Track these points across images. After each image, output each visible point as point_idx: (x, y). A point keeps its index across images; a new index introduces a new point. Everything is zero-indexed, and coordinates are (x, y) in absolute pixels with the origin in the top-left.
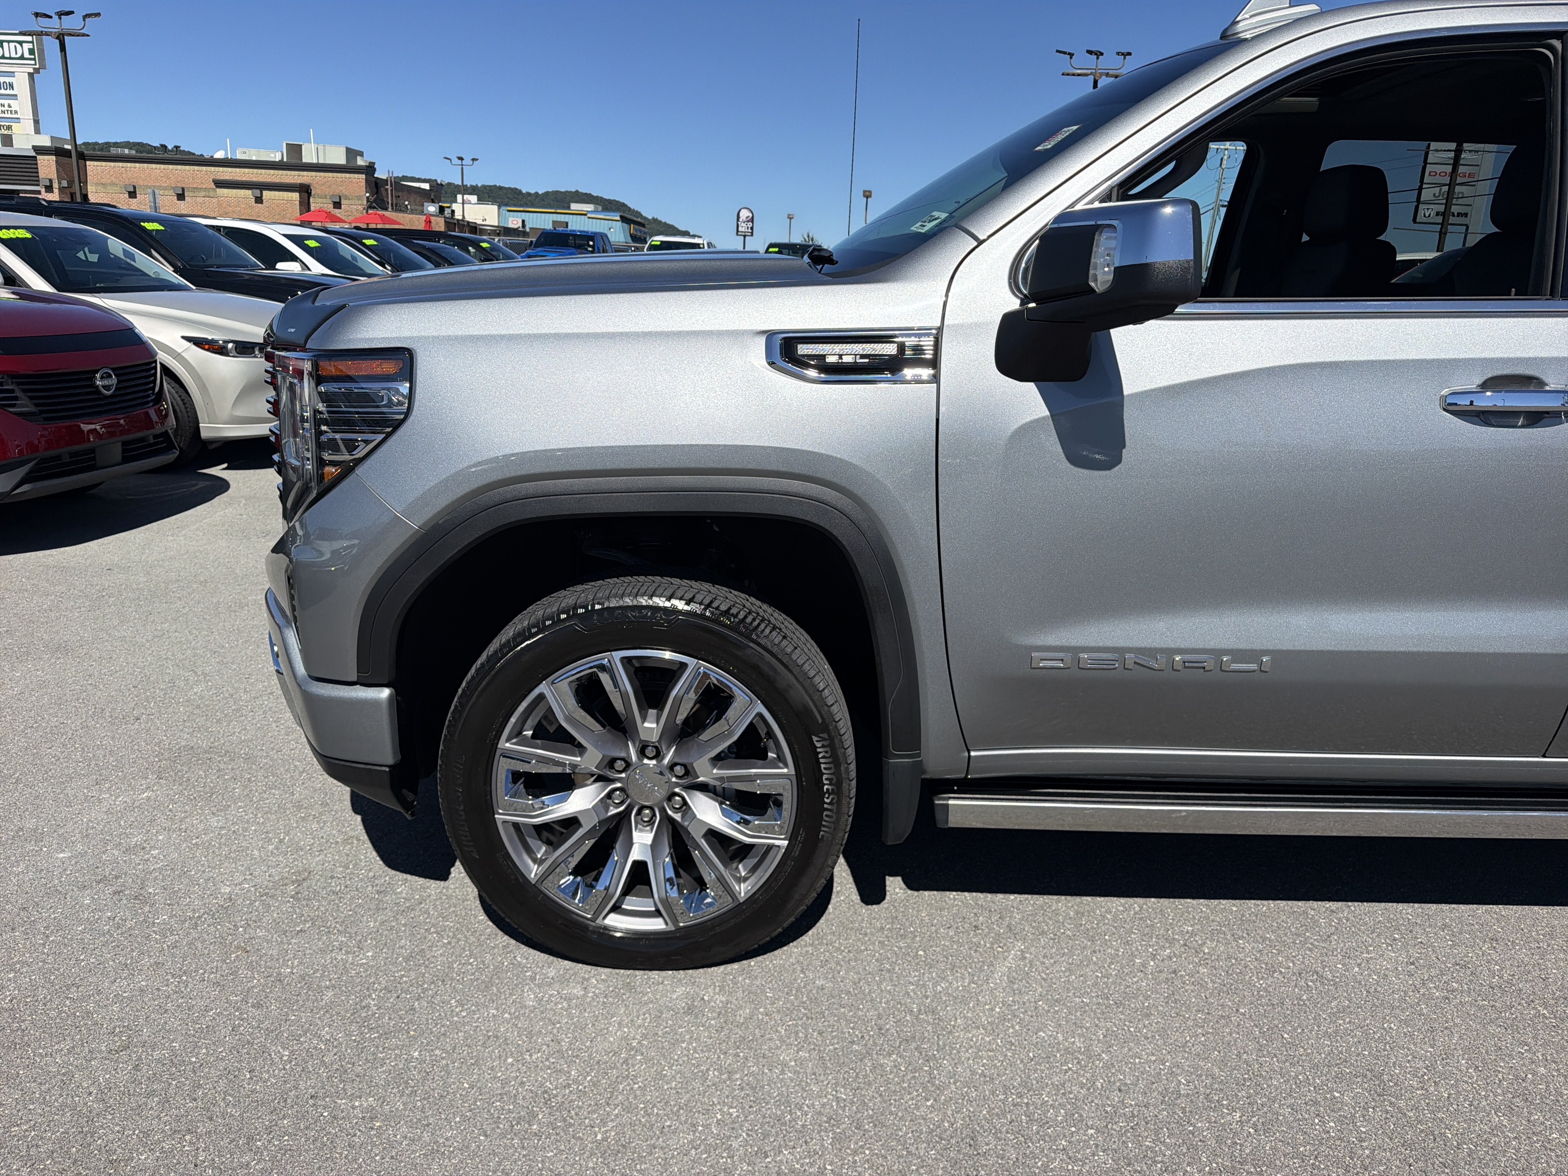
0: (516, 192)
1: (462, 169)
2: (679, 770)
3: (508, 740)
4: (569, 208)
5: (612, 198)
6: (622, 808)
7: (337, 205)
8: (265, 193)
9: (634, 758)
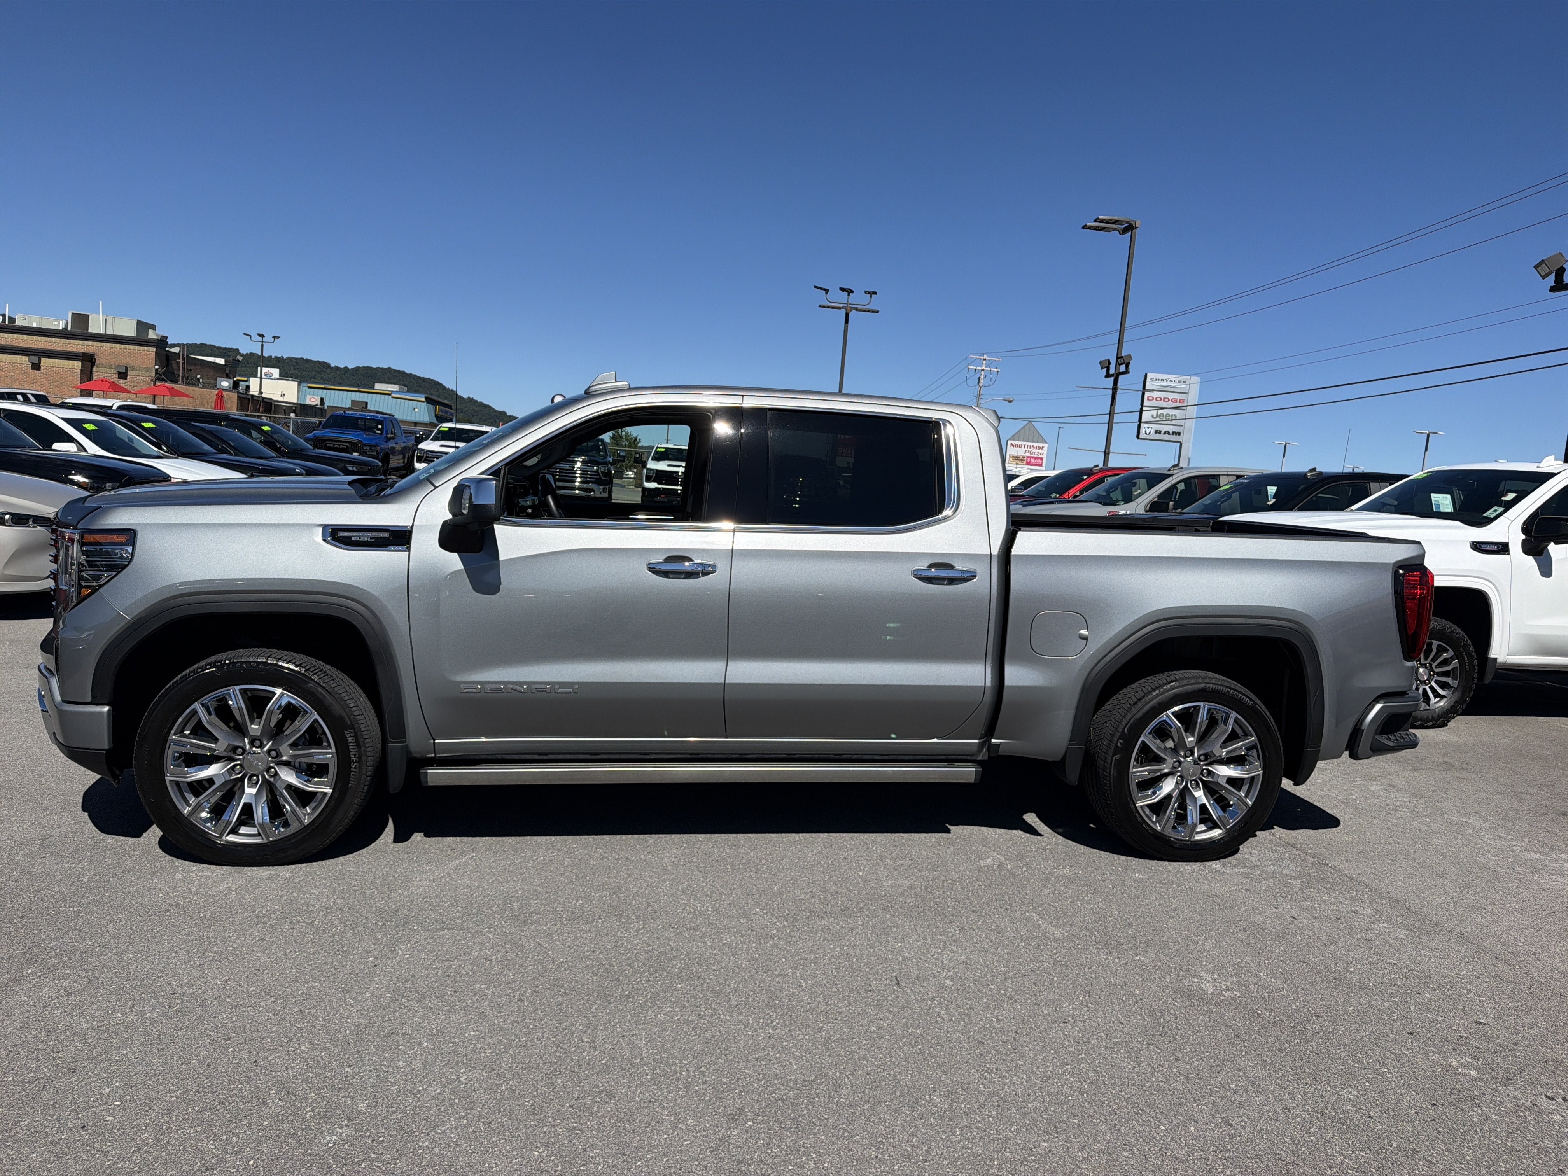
0: (325, 366)
1: (262, 345)
2: (273, 753)
3: (175, 735)
4: (373, 388)
5: (426, 376)
6: (240, 775)
7: (123, 375)
8: (43, 360)
9: (248, 747)
